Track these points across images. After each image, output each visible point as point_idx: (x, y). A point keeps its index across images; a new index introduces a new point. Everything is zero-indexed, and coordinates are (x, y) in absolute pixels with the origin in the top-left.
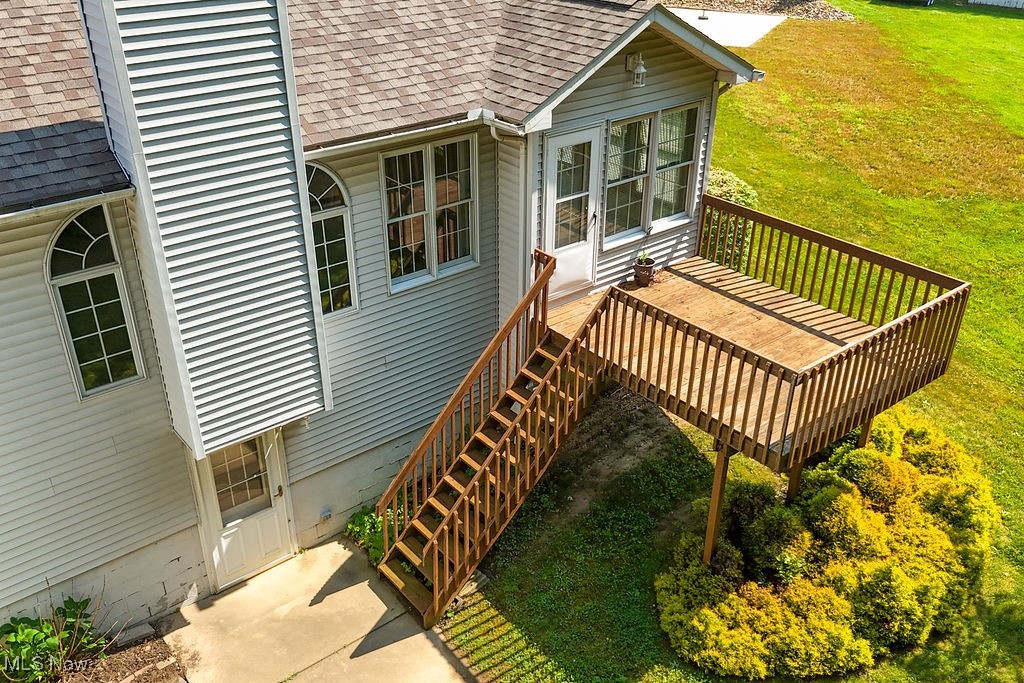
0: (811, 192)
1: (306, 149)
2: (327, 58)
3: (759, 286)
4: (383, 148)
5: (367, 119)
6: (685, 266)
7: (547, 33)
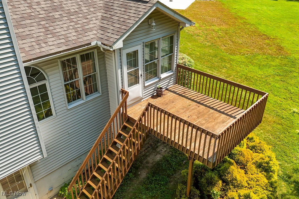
0: (207, 55)
1: (24, 62)
2: (35, 24)
3: (198, 94)
4: (60, 58)
5: (52, 47)
6: (172, 88)
7: (119, 12)
